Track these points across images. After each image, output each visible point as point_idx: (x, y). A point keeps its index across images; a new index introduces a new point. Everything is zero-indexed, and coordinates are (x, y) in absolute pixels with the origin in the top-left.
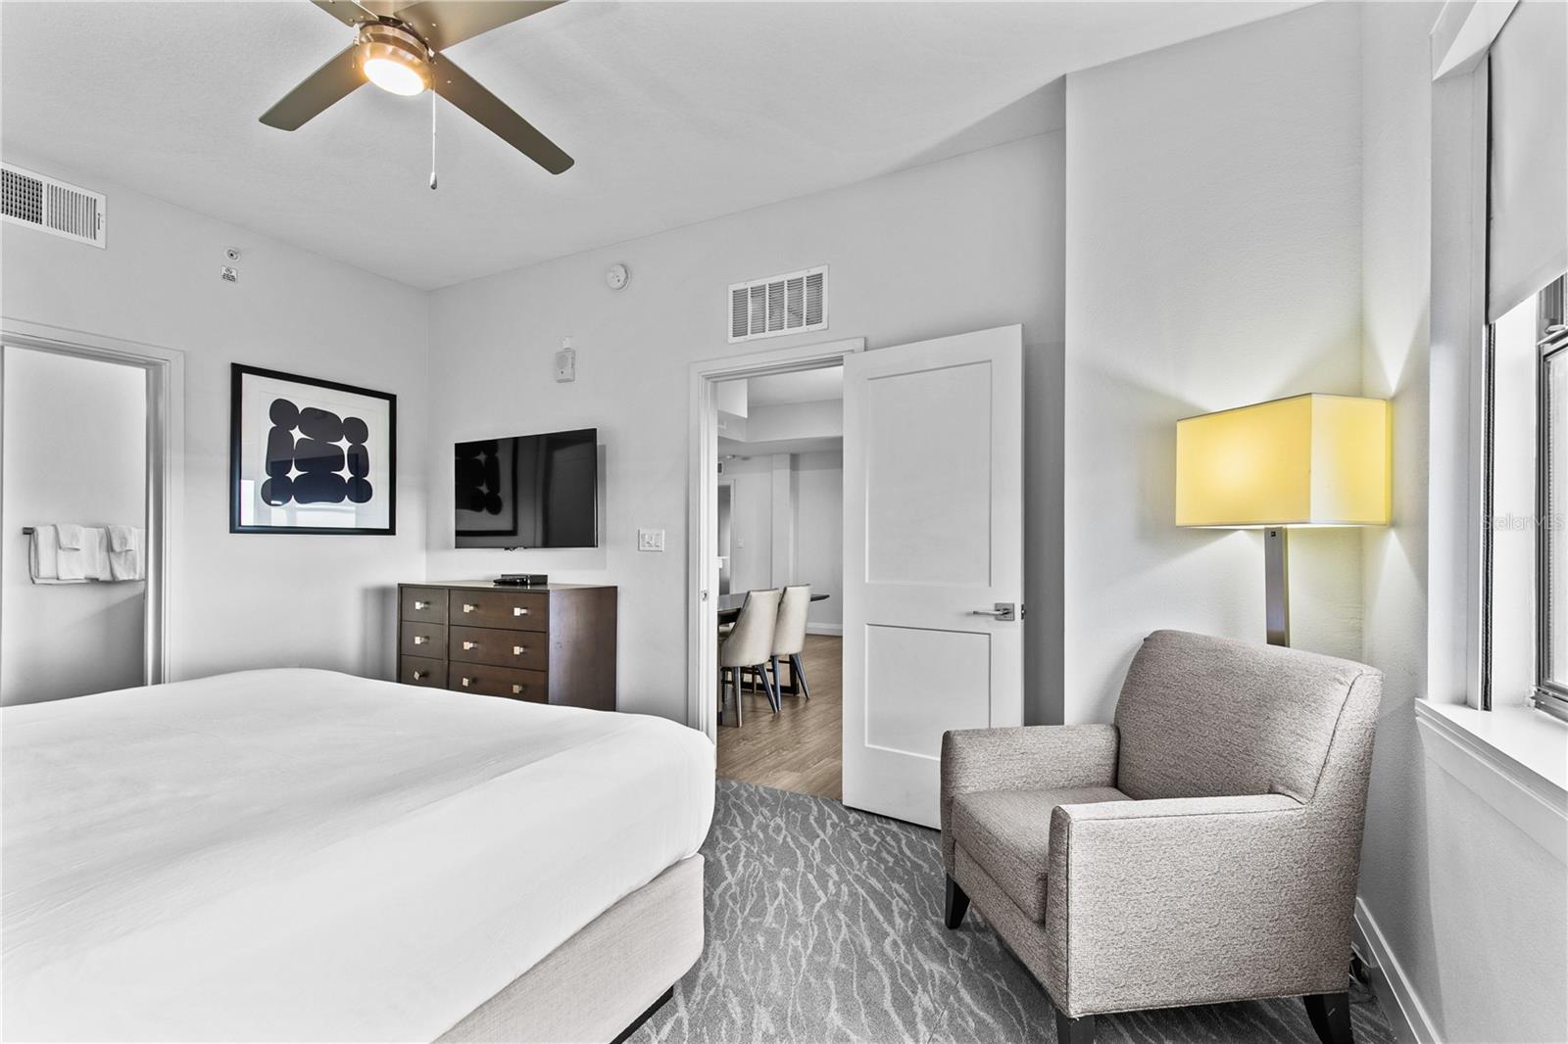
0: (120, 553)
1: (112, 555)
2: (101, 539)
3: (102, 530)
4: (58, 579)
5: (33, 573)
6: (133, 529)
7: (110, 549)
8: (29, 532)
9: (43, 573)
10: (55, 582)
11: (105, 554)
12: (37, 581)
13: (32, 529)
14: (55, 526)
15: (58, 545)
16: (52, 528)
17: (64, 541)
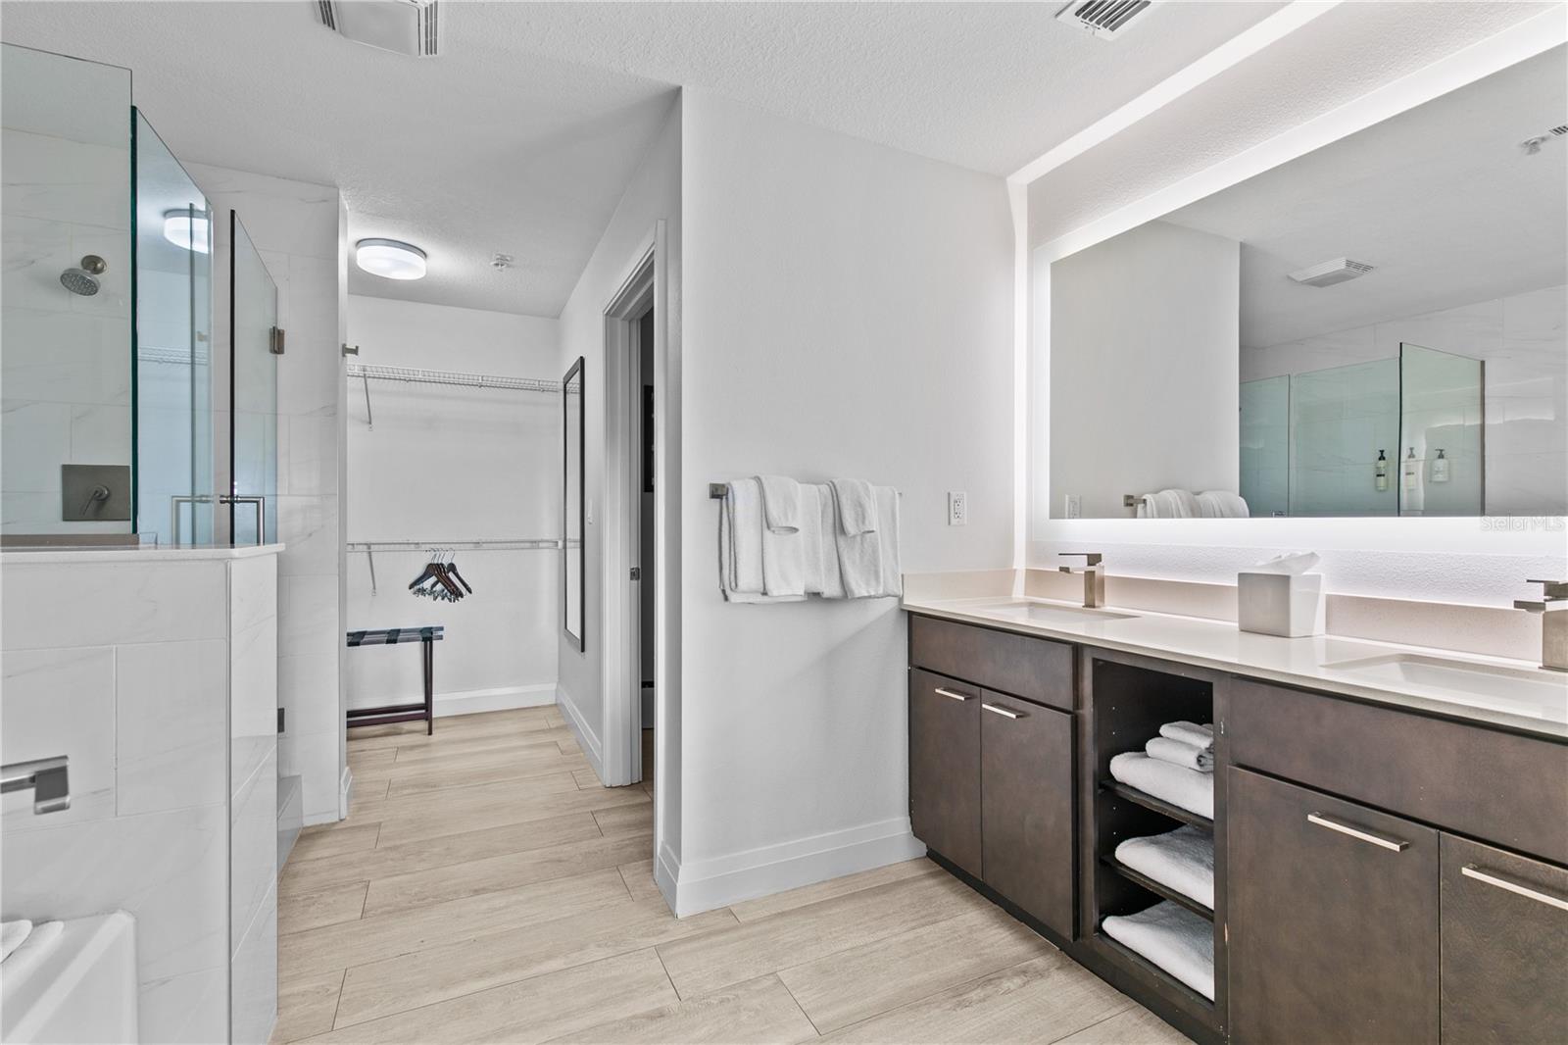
0: (854, 537)
1: (841, 541)
2: (825, 506)
3: (825, 489)
4: (765, 593)
5: (727, 583)
6: (870, 486)
7: (839, 528)
8: (718, 493)
9: (743, 583)
10: (760, 599)
11: (830, 538)
12: (734, 597)
13: (723, 486)
14: (758, 479)
15: (767, 523)
16: (753, 483)
17: (775, 512)
